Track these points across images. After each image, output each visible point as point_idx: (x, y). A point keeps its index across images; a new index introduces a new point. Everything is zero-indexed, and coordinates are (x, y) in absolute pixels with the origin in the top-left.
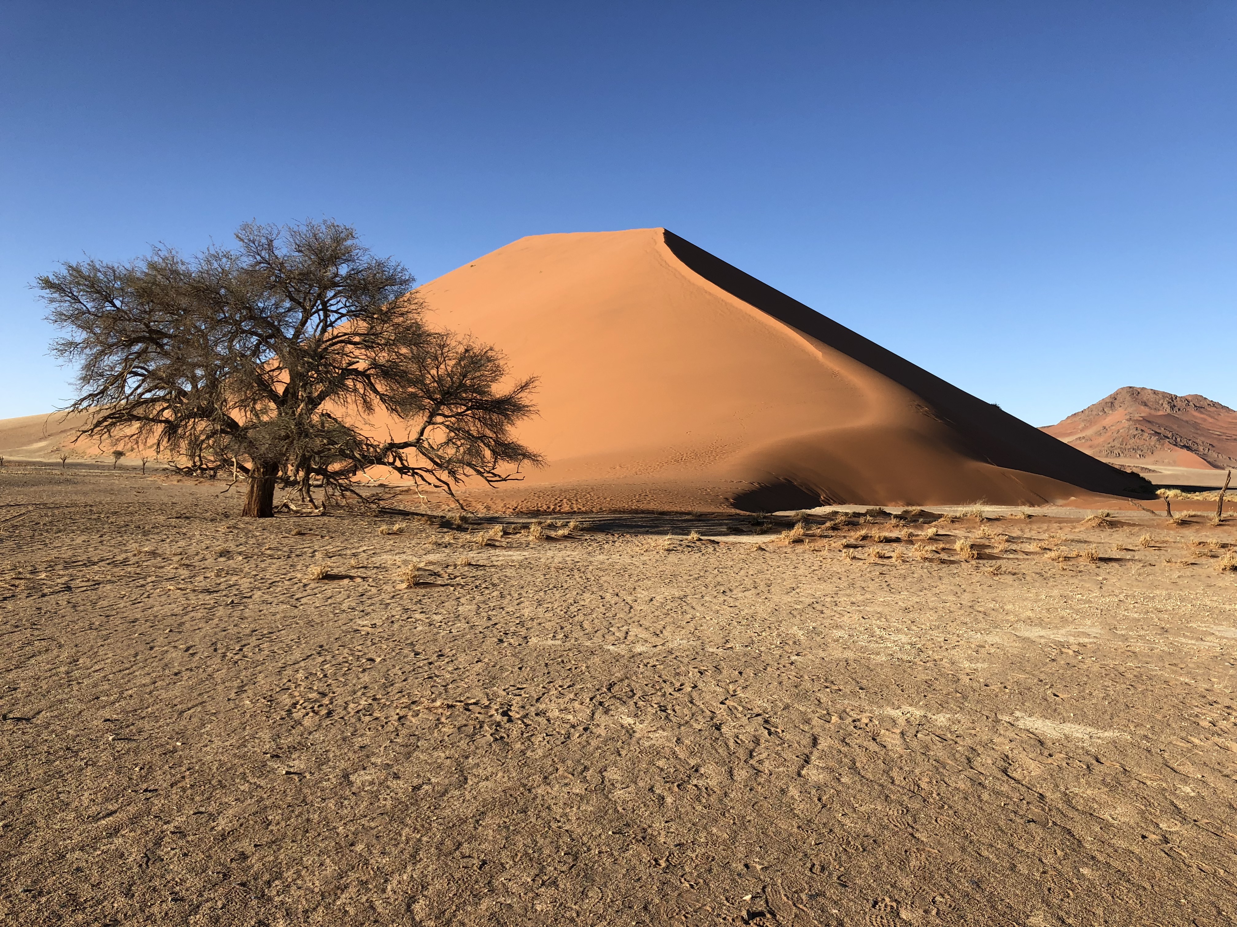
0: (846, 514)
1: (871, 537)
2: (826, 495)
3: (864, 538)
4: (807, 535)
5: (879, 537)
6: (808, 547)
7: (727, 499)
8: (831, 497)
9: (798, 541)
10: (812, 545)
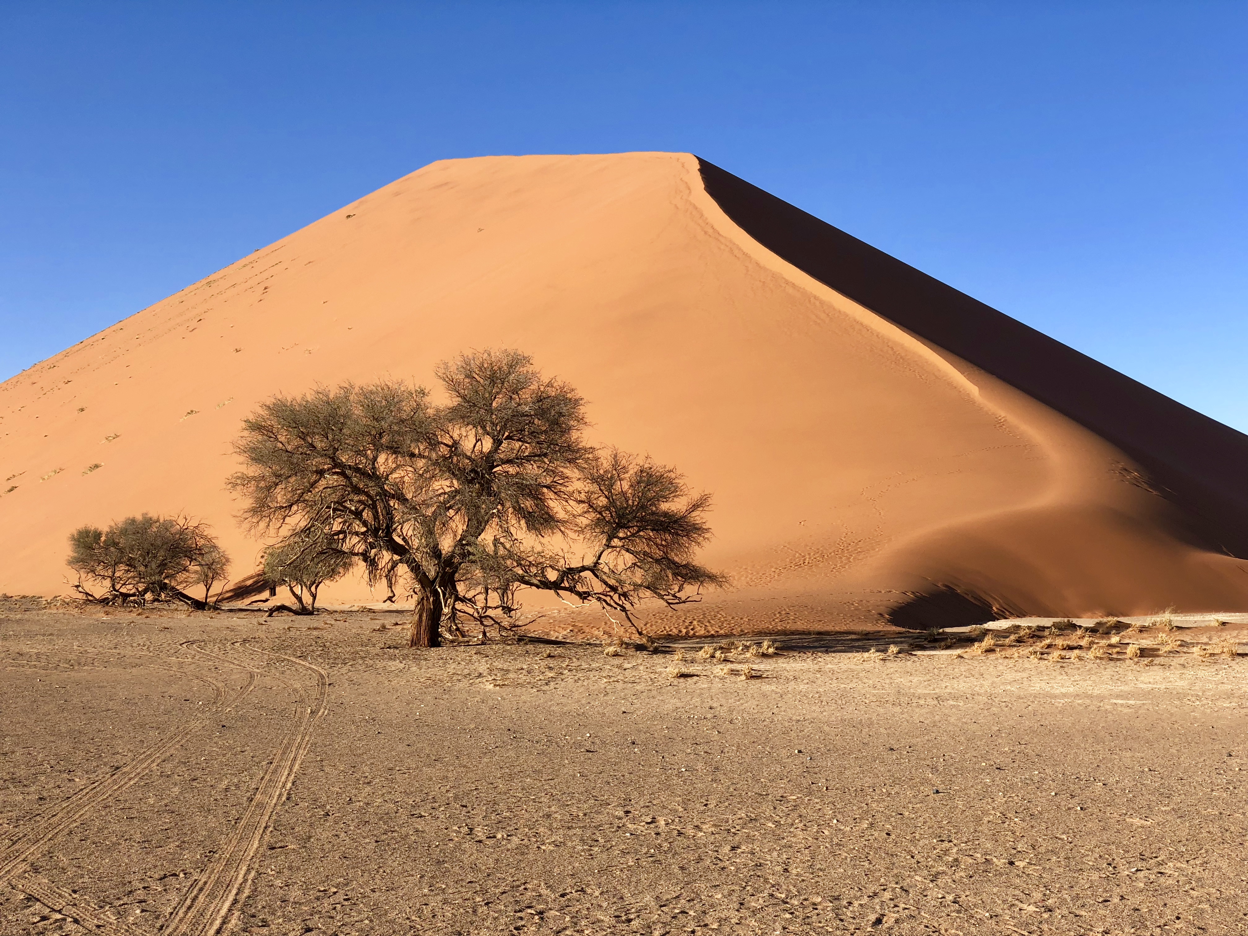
0: (1029, 628)
1: (1055, 645)
2: (1001, 606)
3: (1049, 646)
4: (997, 645)
5: (1063, 645)
6: (999, 655)
7: (881, 614)
8: (1006, 607)
9: (990, 651)
10: (1003, 653)
